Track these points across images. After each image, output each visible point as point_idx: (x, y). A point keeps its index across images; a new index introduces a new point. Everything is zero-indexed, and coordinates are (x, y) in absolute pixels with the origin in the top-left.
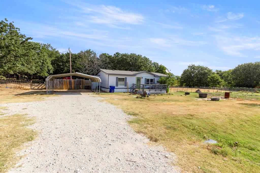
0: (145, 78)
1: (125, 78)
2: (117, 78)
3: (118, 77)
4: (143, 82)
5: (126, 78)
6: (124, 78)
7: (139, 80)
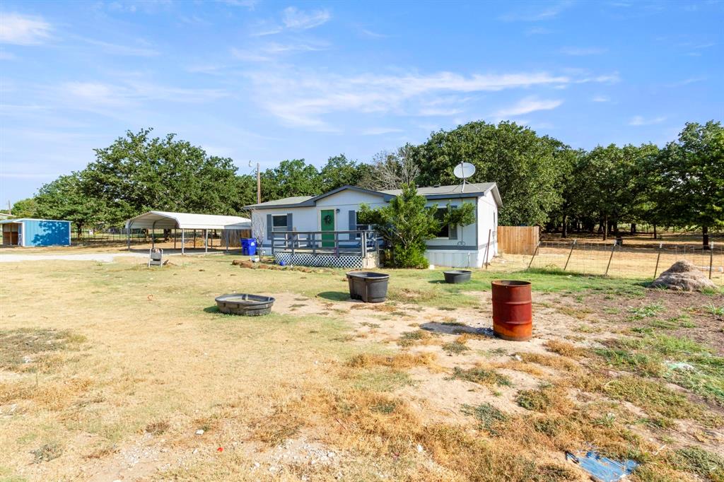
0: (350, 212)
1: (288, 214)
2: (269, 216)
3: (269, 213)
4: (342, 223)
5: (290, 215)
6: (286, 216)
7: (328, 219)
